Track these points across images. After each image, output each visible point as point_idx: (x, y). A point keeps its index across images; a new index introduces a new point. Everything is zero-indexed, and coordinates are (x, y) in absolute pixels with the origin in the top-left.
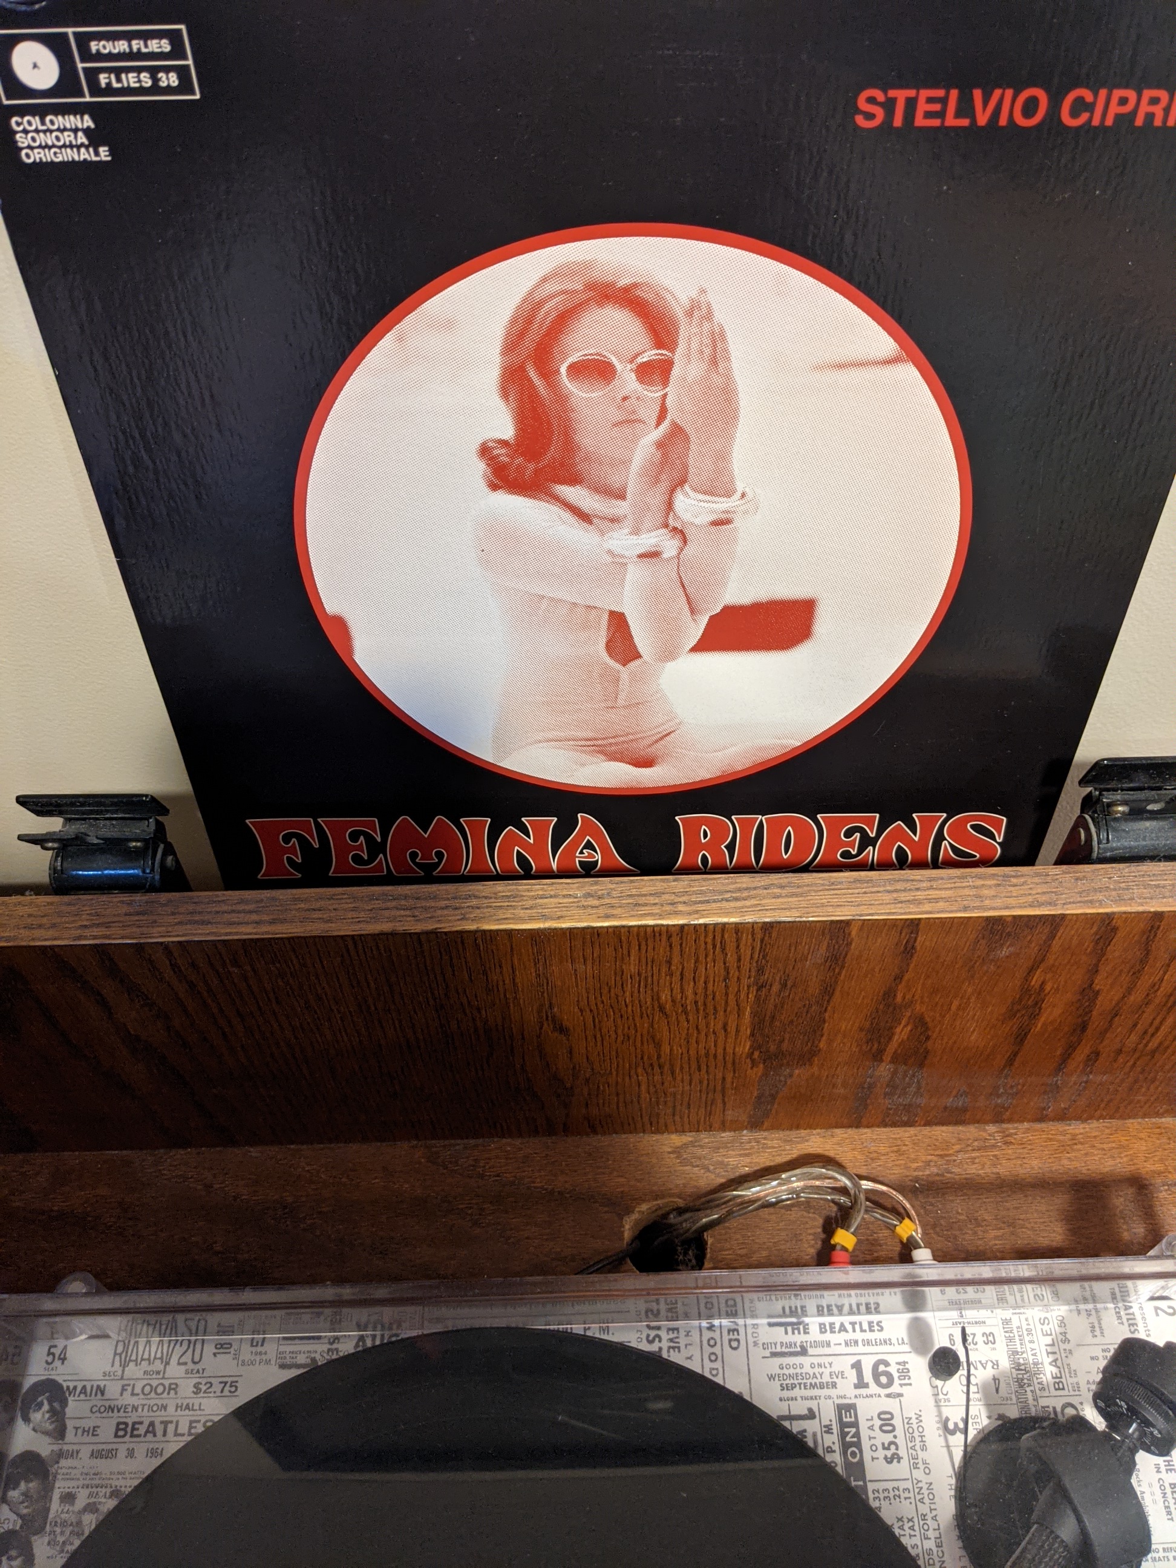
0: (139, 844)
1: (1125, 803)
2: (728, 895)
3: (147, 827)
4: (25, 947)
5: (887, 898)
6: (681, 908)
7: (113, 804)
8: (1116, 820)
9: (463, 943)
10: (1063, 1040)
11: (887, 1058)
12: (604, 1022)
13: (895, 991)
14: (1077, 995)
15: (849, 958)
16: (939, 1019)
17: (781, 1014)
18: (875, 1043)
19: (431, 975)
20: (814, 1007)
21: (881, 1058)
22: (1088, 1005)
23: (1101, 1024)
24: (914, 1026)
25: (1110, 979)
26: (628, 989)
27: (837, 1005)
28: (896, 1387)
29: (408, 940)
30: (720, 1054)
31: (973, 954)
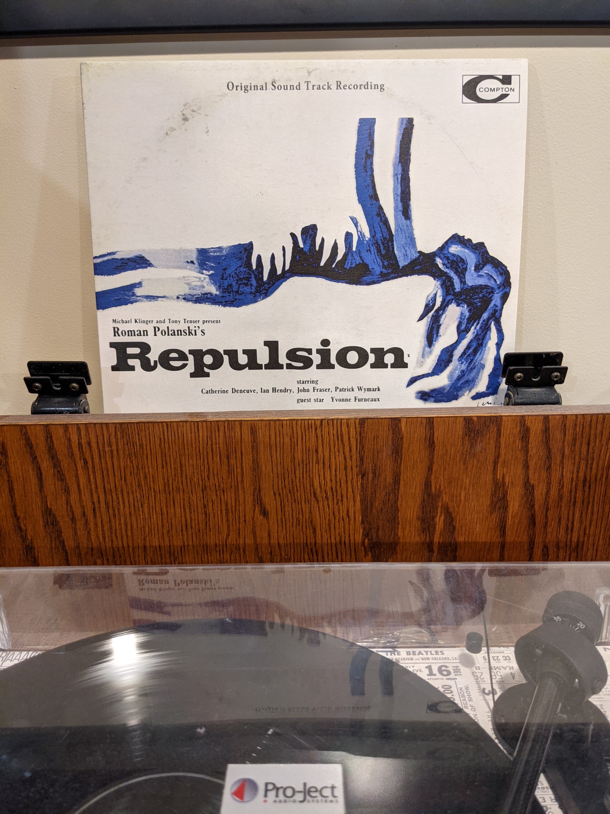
10: (526, 533)
11: (436, 548)
12: (286, 507)
13: (430, 482)
14: (523, 489)
15: (403, 451)
16: (457, 509)
17: (376, 502)
18: (428, 532)
19: (202, 458)
20: (391, 495)
21: (433, 549)
22: (531, 499)
23: (542, 517)
24: (445, 516)
25: (537, 474)
26: (297, 475)
27: (403, 493)
28: (452, 676)
29: (193, 427)
30: (347, 541)
31: (463, 449)
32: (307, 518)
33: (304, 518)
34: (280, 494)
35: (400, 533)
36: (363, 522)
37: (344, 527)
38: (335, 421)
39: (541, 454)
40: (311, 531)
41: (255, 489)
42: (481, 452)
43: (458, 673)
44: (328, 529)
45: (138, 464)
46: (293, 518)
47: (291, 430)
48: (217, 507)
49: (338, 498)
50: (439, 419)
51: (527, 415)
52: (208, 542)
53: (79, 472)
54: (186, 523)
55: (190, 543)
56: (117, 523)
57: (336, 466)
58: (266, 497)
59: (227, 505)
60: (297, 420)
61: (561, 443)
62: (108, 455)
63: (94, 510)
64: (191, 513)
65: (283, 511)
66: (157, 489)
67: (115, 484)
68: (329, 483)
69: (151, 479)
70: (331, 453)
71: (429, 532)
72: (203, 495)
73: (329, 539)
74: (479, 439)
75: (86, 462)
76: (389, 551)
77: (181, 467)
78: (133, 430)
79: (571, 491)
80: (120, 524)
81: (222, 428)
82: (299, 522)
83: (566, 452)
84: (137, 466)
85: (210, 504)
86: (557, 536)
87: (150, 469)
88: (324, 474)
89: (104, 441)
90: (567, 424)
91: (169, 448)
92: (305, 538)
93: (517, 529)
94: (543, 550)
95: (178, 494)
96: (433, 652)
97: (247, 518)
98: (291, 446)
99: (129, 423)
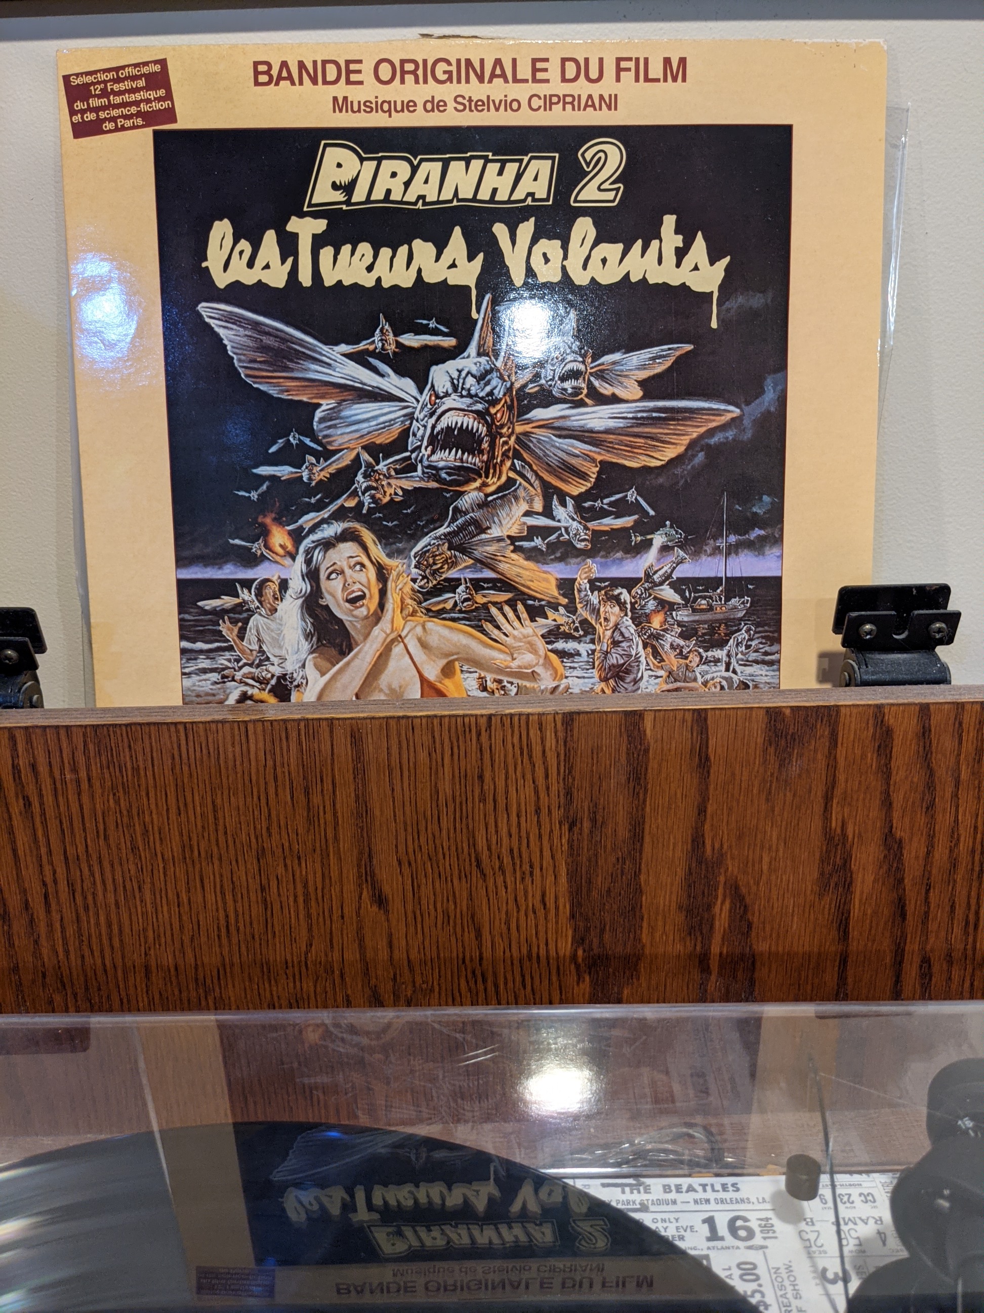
10: (887, 934)
11: (714, 965)
12: (423, 887)
13: (703, 835)
14: (882, 848)
15: (649, 775)
16: (754, 888)
17: (597, 876)
18: (698, 934)
19: (255, 793)
20: (627, 862)
21: (709, 967)
22: (898, 868)
23: (919, 902)
24: (732, 902)
25: (907, 820)
26: (444, 825)
27: (650, 860)
28: (758, 1240)
29: (236, 732)
30: (543, 952)
31: (765, 771)
32: (465, 909)
33: (458, 911)
34: (410, 864)
35: (645, 938)
36: (573, 916)
37: (537, 926)
38: (516, 718)
39: (915, 780)
40: (473, 935)
41: (361, 853)
42: (800, 776)
43: (770, 1235)
44: (505, 931)
45: (131, 806)
46: (436, 910)
47: (430, 737)
48: (288, 890)
49: (524, 869)
50: (717, 712)
51: (888, 704)
52: (271, 959)
53: (15, 823)
54: (228, 922)
55: (236, 960)
56: (92, 922)
57: (519, 805)
58: (383, 869)
59: (306, 886)
60: (442, 717)
61: (953, 759)
62: (71, 789)
63: (46, 896)
64: (235, 901)
65: (416, 896)
66: (167, 855)
67: (87, 846)
68: (505, 840)
69: (157, 836)
70: (509, 781)
71: (702, 933)
72: (260, 867)
73: (507, 951)
74: (796, 751)
75: (28, 803)
76: (624, 973)
77: (215, 811)
78: (120, 739)
79: (973, 851)
80: (98, 924)
81: (294, 735)
82: (449, 917)
83: (964, 776)
84: (128, 811)
85: (274, 884)
86: (947, 938)
87: (155, 816)
88: (496, 822)
89: (63, 762)
90: (965, 721)
91: (191, 775)
92: (461, 950)
93: (871, 927)
94: (921, 966)
95: (210, 864)
96: (718, 1187)
97: (346, 910)
98: (431, 769)
99: (110, 725)
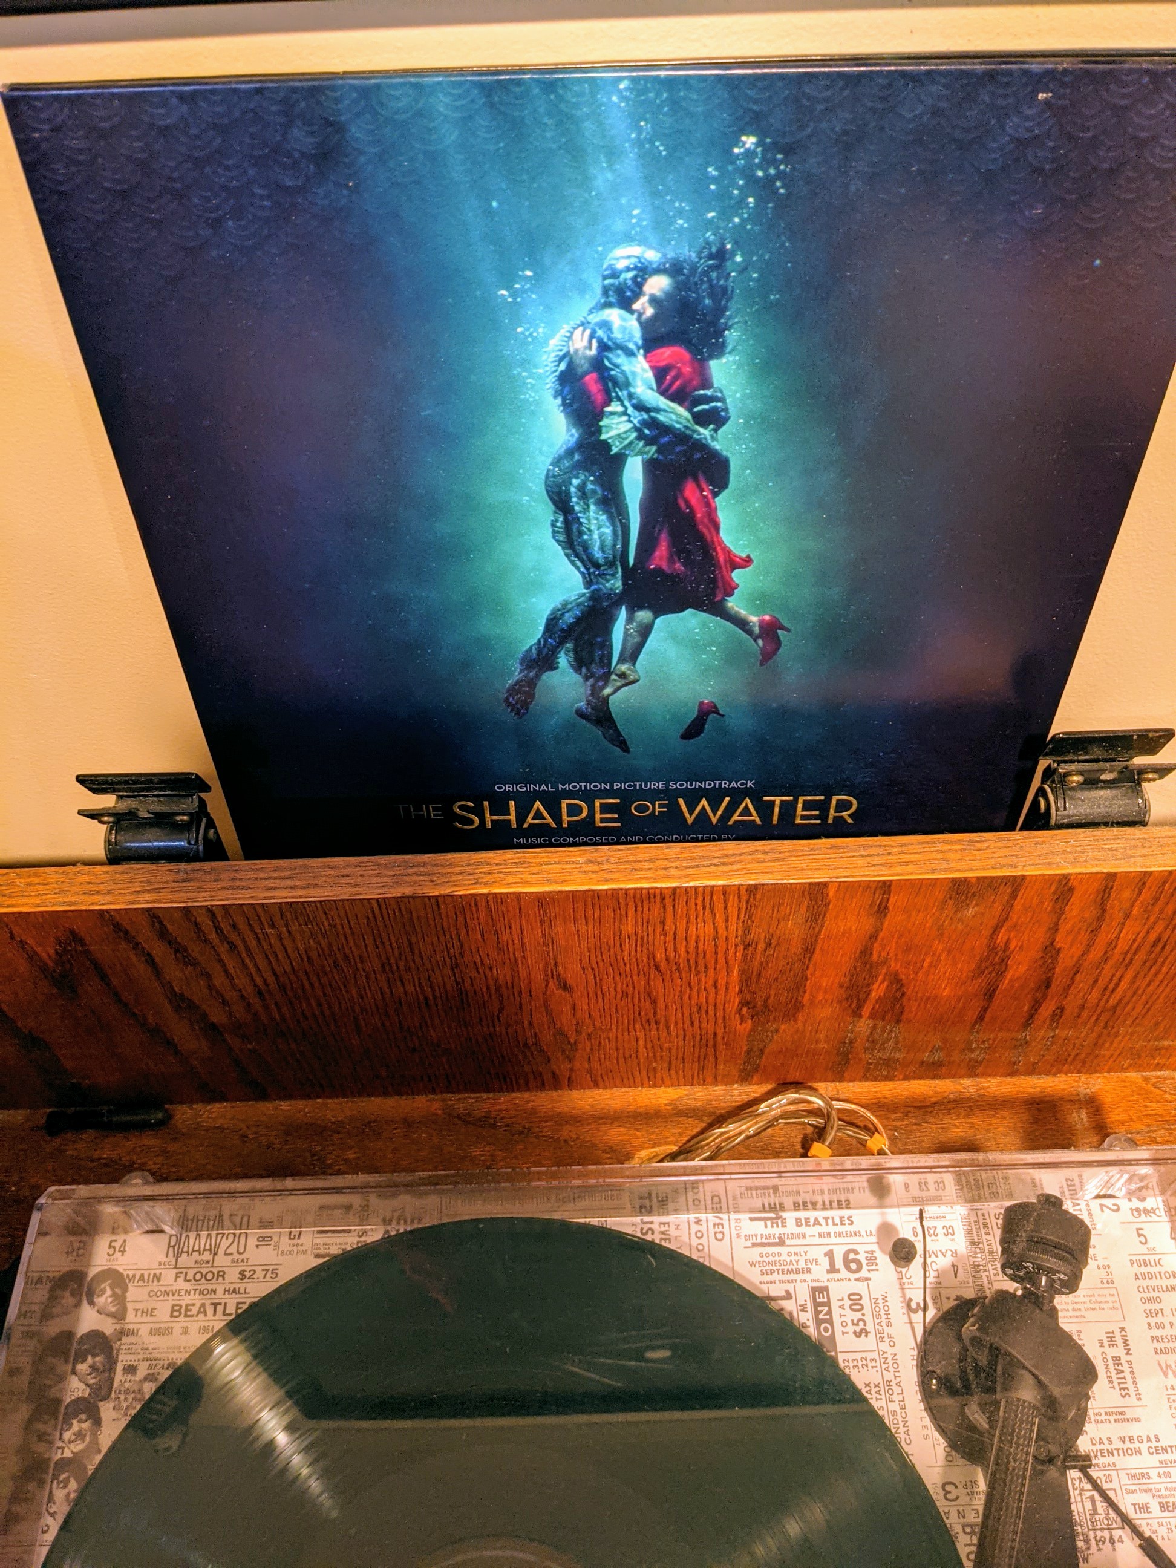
0: (185, 818)
1: (1080, 773)
2: (716, 861)
3: (190, 804)
4: (85, 911)
5: (862, 862)
6: (673, 872)
7: (161, 782)
8: (1072, 789)
9: (476, 905)
10: (1030, 996)
12: (604, 980)
13: (871, 950)
14: (1040, 953)
15: (827, 918)
16: (913, 976)
17: (767, 972)
18: (855, 999)
19: (448, 935)
20: (796, 965)
22: (1051, 963)
23: (1065, 980)
24: (890, 983)
25: (1070, 937)
26: (626, 949)
27: (818, 962)
28: (864, 1272)
31: (942, 914)
32: (642, 990)
33: (636, 992)
34: (593, 970)
36: (741, 992)
37: (707, 997)
38: (701, 889)
39: (1086, 916)
40: (648, 1003)
41: (547, 964)
42: (974, 915)
44: (678, 1000)
45: (331, 946)
46: (616, 992)
47: (615, 900)
49: (699, 969)
50: (902, 881)
51: (1075, 874)
54: (426, 997)
57: (698, 937)
61: (1128, 904)
62: (273, 938)
63: (260, 992)
67: (292, 965)
68: (683, 956)
71: (858, 998)
73: (679, 1009)
74: (974, 902)
77: (411, 946)
79: (1126, 954)
82: (627, 994)
83: (1135, 912)
84: (329, 948)
85: (467, 981)
86: (1083, 998)
87: (354, 950)
88: (675, 946)
89: (262, 923)
90: (1150, 880)
91: (386, 926)
93: (1016, 992)
94: (1054, 1011)
95: (408, 972)
96: (837, 1220)
99: (305, 902)
